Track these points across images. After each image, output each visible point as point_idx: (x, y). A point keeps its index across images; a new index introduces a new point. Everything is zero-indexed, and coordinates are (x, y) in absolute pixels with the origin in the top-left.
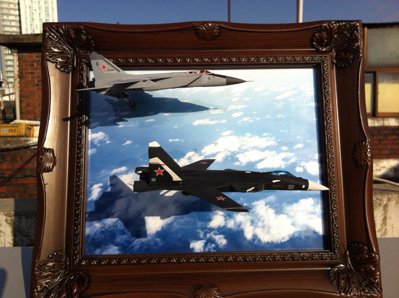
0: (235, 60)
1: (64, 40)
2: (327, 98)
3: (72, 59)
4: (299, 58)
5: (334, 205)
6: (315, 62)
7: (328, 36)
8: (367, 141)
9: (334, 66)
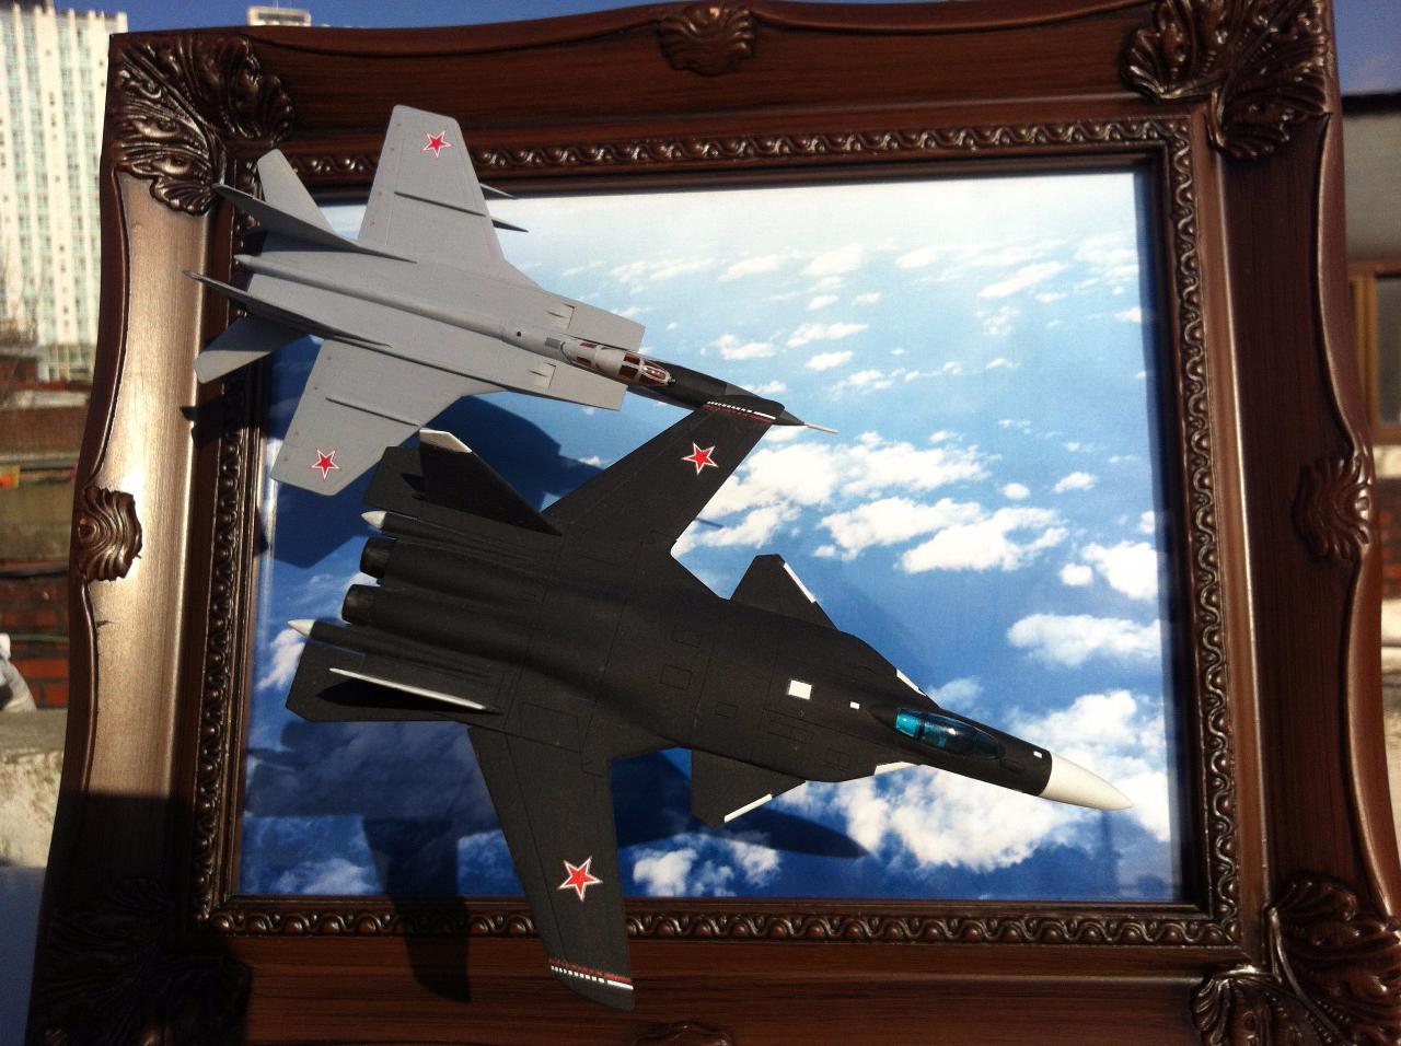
0: (817, 146)
1: (183, 94)
2: (1187, 286)
3: (212, 164)
4: (1071, 130)
5: (1218, 717)
6: (1136, 143)
7: (1188, 36)
8: (1356, 454)
9: (1218, 157)
